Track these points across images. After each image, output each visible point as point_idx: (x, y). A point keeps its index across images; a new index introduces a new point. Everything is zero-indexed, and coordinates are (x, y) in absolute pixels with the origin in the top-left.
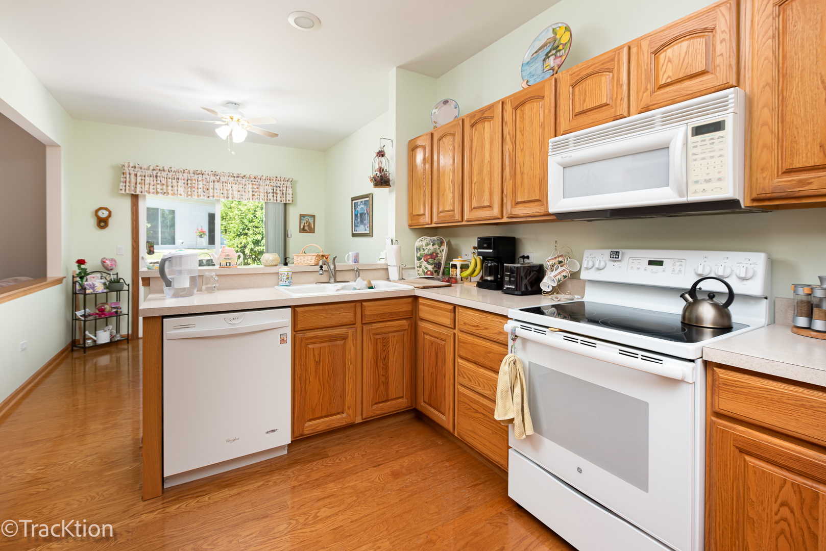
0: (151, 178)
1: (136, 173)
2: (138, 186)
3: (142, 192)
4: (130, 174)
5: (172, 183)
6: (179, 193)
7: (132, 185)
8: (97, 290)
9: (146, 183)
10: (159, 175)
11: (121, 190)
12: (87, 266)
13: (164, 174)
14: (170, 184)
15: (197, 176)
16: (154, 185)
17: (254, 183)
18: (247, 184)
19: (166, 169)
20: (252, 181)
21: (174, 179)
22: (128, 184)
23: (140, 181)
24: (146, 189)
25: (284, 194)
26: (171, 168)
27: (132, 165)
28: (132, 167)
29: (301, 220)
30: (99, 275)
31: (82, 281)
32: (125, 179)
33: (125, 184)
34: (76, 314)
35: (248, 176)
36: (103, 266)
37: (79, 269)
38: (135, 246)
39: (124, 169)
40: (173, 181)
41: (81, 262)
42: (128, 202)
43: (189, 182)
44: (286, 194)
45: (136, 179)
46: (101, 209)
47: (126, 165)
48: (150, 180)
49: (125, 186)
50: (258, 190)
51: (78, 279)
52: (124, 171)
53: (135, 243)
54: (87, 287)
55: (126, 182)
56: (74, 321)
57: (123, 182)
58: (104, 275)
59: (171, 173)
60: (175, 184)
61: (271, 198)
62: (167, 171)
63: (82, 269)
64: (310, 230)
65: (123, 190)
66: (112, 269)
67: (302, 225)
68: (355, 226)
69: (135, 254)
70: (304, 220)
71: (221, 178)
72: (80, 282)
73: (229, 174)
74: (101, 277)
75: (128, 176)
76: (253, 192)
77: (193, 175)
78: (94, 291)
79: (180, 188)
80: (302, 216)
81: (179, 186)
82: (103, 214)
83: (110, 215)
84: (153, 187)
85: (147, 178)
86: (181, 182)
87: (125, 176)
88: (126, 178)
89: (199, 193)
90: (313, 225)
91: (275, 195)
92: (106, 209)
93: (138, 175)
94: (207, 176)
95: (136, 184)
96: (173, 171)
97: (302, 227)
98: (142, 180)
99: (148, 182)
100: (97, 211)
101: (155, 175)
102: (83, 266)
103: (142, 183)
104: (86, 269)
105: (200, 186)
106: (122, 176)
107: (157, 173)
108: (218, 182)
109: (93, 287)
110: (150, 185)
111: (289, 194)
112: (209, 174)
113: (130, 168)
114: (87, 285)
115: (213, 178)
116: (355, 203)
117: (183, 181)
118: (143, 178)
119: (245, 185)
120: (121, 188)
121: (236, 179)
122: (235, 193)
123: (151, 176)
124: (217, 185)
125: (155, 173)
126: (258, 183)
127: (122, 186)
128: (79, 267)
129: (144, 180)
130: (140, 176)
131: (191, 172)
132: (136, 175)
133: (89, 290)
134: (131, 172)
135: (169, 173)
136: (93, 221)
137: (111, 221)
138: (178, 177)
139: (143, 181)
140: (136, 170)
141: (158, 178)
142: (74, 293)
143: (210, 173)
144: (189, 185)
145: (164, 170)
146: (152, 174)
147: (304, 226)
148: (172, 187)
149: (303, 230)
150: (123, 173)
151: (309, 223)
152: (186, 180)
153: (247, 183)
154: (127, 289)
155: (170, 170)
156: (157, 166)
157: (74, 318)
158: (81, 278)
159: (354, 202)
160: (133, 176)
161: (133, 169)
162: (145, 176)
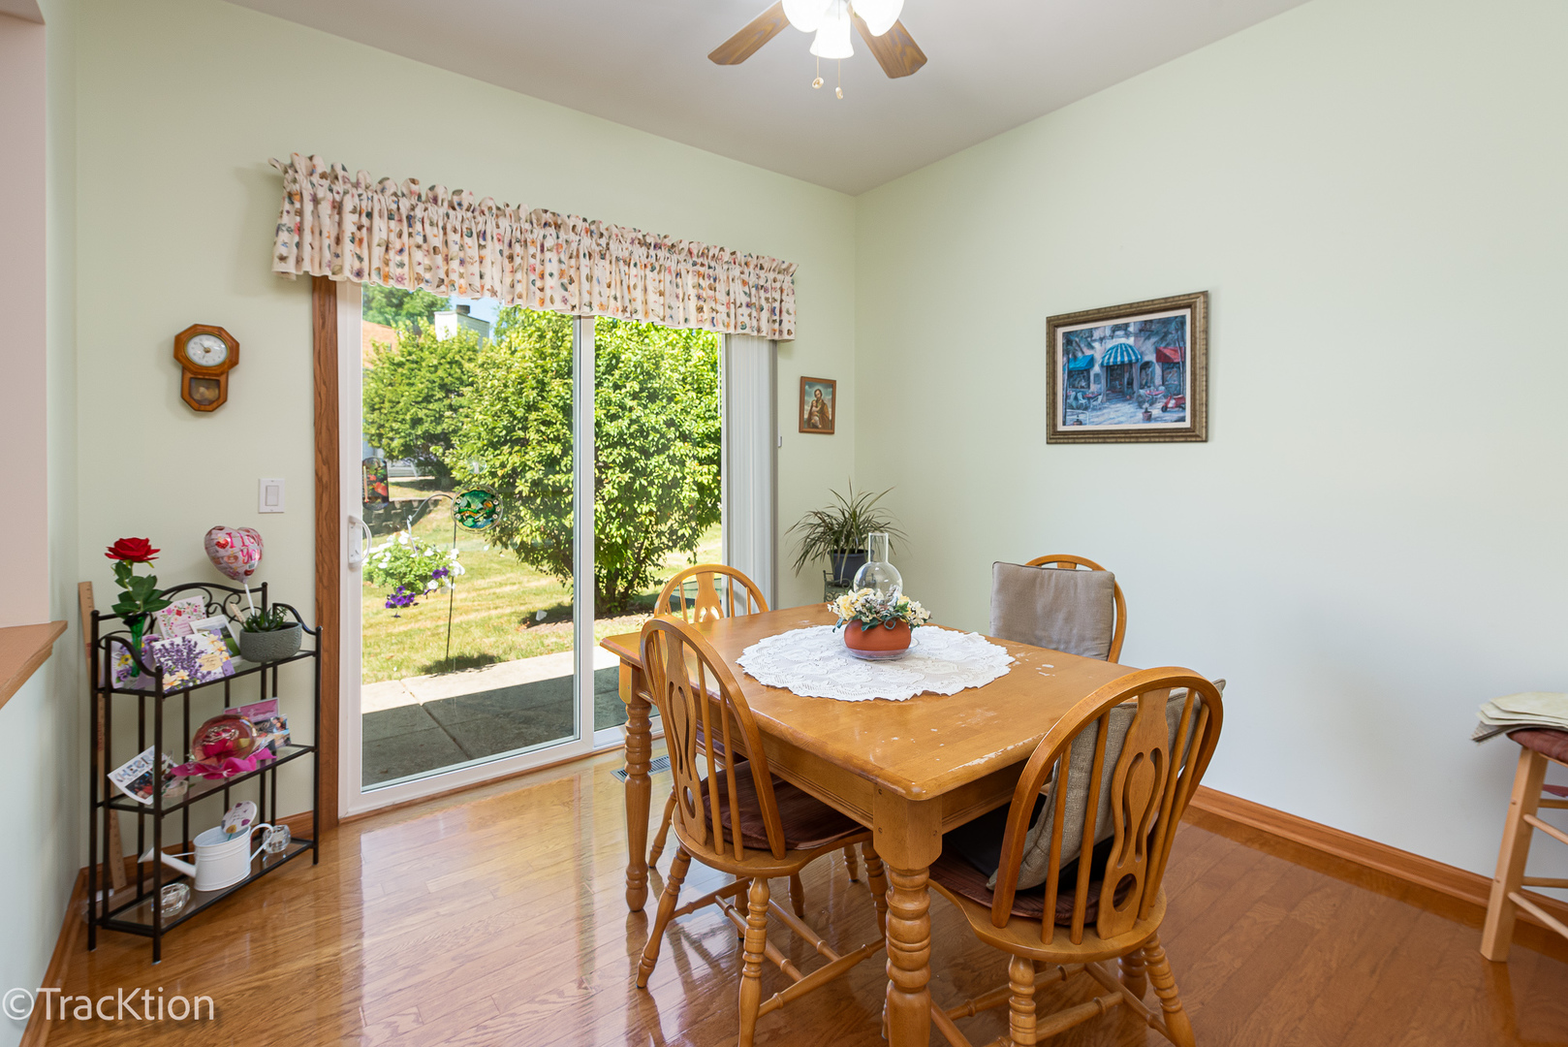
0: (393, 224)
1: (338, 198)
2: (348, 247)
3: (359, 274)
4: (316, 201)
5: (462, 248)
6: (488, 287)
7: (326, 242)
8: (204, 670)
9: (376, 241)
10: (419, 213)
11: (282, 259)
12: (162, 569)
13: (437, 213)
14: (454, 249)
15: (542, 232)
16: (401, 251)
17: (702, 269)
18: (684, 273)
19: (440, 192)
20: (695, 264)
21: (470, 235)
22: (308, 237)
23: (354, 229)
24: (376, 264)
25: (777, 311)
26: (458, 192)
27: (322, 167)
28: (323, 176)
29: (802, 394)
30: (198, 598)
31: (137, 634)
32: (298, 219)
33: (296, 239)
34: (108, 782)
35: (685, 245)
36: (216, 560)
37: (120, 582)
38: (325, 479)
39: (295, 181)
40: (467, 240)
41: (131, 551)
42: (299, 311)
43: (518, 249)
44: (781, 312)
45: (340, 224)
46: (196, 330)
47: (302, 166)
48: (390, 230)
49: (298, 245)
50: (711, 293)
51: (116, 626)
52: (296, 188)
53: (325, 469)
54: (167, 662)
55: (300, 230)
56: (100, 811)
57: (289, 230)
58: (219, 596)
59: (460, 213)
60: (473, 252)
61: (746, 319)
62: (446, 204)
63: (138, 582)
64: (823, 427)
65: (292, 261)
66: (247, 573)
67: (807, 408)
68: (1067, 406)
69: (325, 509)
70: (810, 395)
71: (611, 246)
72: (129, 638)
73: (634, 235)
74: (208, 606)
75: (309, 207)
76: (699, 297)
77: (527, 226)
78: (192, 677)
79: (488, 270)
80: (805, 382)
81: (487, 262)
82: (207, 352)
83: (233, 359)
84: (398, 258)
85: (379, 224)
86: (492, 249)
87: (297, 205)
88: (300, 213)
89: (548, 292)
90: (830, 410)
91: (754, 314)
92: (218, 333)
93: (348, 206)
94: (572, 237)
95: (338, 241)
96: (465, 206)
97: (806, 416)
98: (360, 228)
99: (384, 236)
100: (181, 342)
101: (404, 212)
102: (139, 570)
103: (361, 241)
104: (154, 579)
105: (549, 268)
106: (287, 206)
107: (413, 208)
108: (603, 257)
109: (188, 656)
110: (387, 249)
111: (788, 312)
112: (578, 229)
113: (315, 179)
114: (165, 651)
115: (587, 243)
116: (1066, 335)
117: (498, 247)
118: (365, 221)
119: (679, 275)
120: (284, 251)
121: (652, 252)
122: (652, 297)
123: (391, 217)
124: (602, 270)
125: (405, 205)
126: (711, 271)
127: (285, 244)
128: (122, 572)
129: (370, 230)
130: (354, 211)
131: (523, 215)
132: (338, 207)
133: (172, 673)
134: (320, 195)
135: (451, 212)
136: (167, 380)
137: (236, 381)
138: (481, 227)
139: (364, 230)
140: (339, 187)
141: (418, 226)
142: (101, 690)
143: (580, 225)
144: (517, 260)
145: (435, 200)
146: (394, 207)
147: (811, 414)
148: (462, 262)
149: (807, 426)
150: (290, 196)
151: (823, 404)
152: (507, 241)
153: (682, 267)
154: (312, 648)
155: (456, 199)
156: (413, 181)
157: (100, 798)
158: (132, 621)
159: (1060, 331)
160: (325, 208)
161: (326, 183)
162: (369, 215)
